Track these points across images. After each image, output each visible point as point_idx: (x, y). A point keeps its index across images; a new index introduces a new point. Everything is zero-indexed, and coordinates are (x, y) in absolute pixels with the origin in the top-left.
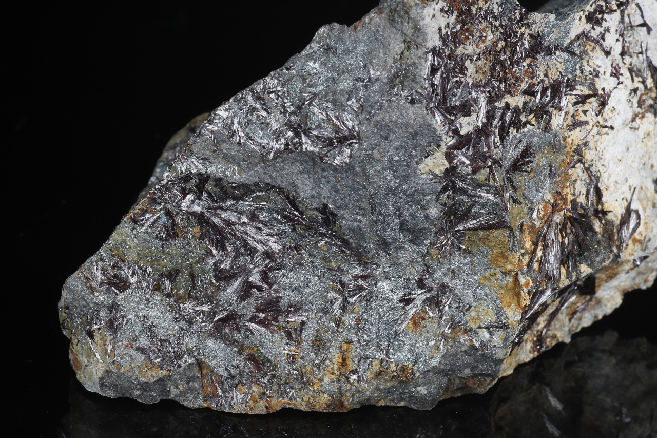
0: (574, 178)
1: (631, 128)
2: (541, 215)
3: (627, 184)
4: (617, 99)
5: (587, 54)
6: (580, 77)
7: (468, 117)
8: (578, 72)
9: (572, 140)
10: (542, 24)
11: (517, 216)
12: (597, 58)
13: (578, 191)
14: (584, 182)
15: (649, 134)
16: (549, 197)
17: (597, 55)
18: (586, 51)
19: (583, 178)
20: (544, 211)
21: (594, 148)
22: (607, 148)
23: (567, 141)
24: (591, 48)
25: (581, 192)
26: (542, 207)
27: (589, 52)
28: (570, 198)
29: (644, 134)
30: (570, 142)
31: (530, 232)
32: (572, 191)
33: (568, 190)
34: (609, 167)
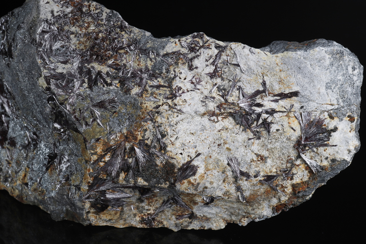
0: (145, 128)
1: (209, 120)
2: (116, 139)
3: (195, 150)
4: (192, 97)
5: (178, 65)
6: (165, 74)
7: (64, 65)
8: (164, 71)
9: (147, 106)
10: (140, 35)
11: (98, 133)
12: (183, 69)
13: (147, 137)
14: (152, 133)
15: (227, 129)
16: (125, 131)
17: (184, 67)
18: (178, 63)
19: (152, 131)
20: (120, 138)
21: (166, 117)
22: (181, 122)
23: (143, 105)
24: (182, 62)
25: (149, 138)
26: (119, 135)
27: (179, 64)
28: (140, 137)
29: (223, 127)
30: (145, 107)
31: (103, 144)
32: (142, 135)
33: (139, 133)
34: (178, 133)
